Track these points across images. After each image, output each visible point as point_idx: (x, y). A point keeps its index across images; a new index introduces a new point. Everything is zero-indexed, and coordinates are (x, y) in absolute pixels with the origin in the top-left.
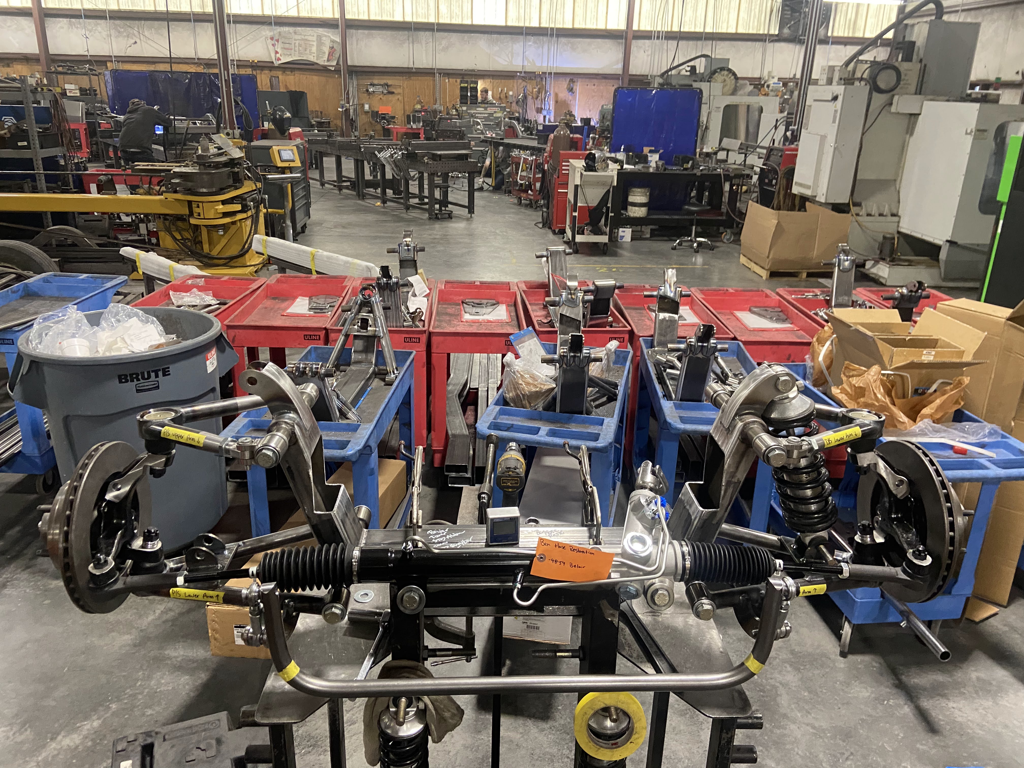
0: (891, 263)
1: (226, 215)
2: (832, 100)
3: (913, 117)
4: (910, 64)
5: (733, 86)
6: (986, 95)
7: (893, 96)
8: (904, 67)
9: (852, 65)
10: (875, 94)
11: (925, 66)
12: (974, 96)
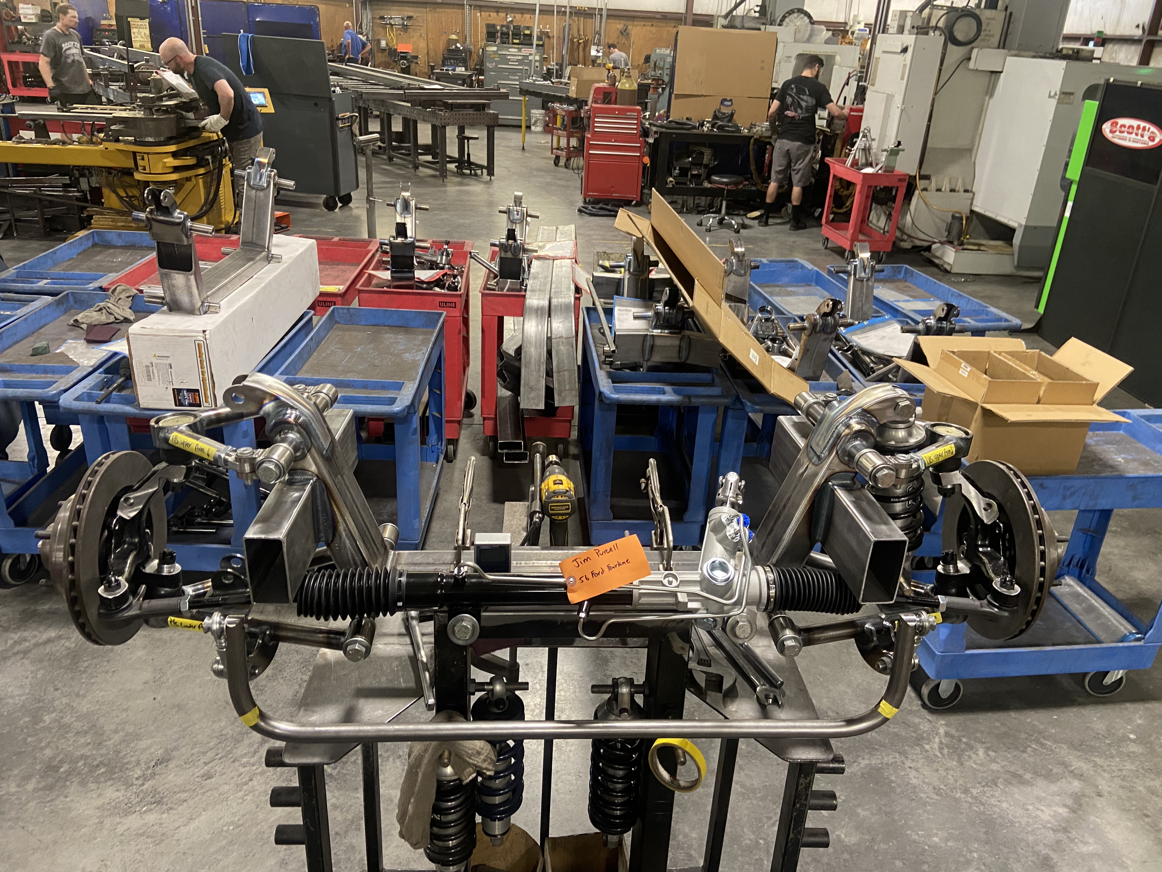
0: (958, 247)
1: (176, 169)
2: (901, 52)
3: (994, 75)
4: (994, 11)
5: (808, 32)
6: (1078, 51)
7: (972, 48)
8: (986, 15)
9: (927, 11)
10: (950, 46)
11: (1011, 14)
12: (1064, 52)
